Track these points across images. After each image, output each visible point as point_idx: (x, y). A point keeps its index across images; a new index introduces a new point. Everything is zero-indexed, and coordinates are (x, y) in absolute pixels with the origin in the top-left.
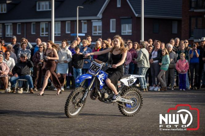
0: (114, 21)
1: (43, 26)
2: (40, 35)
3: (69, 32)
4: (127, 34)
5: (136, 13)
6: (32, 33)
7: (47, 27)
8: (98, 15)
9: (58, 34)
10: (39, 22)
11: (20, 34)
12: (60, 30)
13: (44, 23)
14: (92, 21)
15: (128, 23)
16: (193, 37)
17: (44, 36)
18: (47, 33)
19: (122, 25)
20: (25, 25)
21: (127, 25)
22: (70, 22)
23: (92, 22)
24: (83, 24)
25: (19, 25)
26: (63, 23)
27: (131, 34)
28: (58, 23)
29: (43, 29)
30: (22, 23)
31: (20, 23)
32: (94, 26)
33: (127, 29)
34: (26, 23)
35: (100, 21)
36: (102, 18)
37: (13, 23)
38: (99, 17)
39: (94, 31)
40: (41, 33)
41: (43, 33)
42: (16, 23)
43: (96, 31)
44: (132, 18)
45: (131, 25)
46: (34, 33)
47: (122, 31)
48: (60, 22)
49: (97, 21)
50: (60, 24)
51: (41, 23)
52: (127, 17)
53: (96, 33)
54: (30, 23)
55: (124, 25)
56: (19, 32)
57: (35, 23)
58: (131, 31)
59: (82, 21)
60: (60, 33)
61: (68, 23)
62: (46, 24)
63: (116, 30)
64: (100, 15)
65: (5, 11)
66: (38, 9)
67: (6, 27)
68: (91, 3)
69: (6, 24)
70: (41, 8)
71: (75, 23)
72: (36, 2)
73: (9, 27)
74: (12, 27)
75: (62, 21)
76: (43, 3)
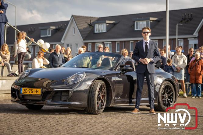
6: (131, 51)
11: (119, 52)
14: (188, 39)
20: (124, 43)
23: (188, 41)
24: (179, 42)
25: (118, 43)
30: (120, 41)
31: (119, 42)
32: (190, 44)
34: (125, 41)
35: (197, 39)
36: (198, 37)
37: (112, 42)
38: (195, 35)
42: (115, 42)
48: (157, 41)
49: (193, 39)
54: (129, 41)
56: (117, 51)
57: (133, 41)
59: (179, 40)
61: (165, 42)
65: (104, 30)
66: (136, 28)
67: (106, 45)
68: (187, 22)
69: (105, 43)
70: (139, 28)
71: (172, 41)
72: (134, 21)
73: (108, 45)
74: (111, 45)
75: (159, 40)
76: (141, 23)
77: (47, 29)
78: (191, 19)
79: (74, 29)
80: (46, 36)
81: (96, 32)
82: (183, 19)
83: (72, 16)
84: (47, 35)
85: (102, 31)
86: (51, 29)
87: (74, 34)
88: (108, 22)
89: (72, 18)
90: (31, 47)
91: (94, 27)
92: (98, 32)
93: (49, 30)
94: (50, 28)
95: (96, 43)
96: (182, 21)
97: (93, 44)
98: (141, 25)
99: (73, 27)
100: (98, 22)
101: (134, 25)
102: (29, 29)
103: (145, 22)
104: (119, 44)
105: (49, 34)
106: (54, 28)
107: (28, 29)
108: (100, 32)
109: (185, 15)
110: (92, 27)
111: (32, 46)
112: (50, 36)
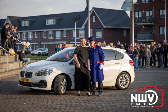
0: (91, 30)
1: (50, 33)
2: (48, 38)
3: (66, 37)
4: (99, 37)
5: (104, 26)
6: (44, 37)
7: (53, 33)
8: (82, 27)
9: (59, 38)
10: (48, 31)
11: (37, 38)
12: (60, 35)
13: (51, 32)
14: (79, 30)
15: (99, 31)
16: (137, 38)
17: (51, 39)
18: (53, 37)
19: (96, 32)
20: (40, 33)
21: (99, 32)
22: (66, 31)
23: (79, 31)
24: (73, 32)
26: (62, 31)
27: (101, 37)
28: (59, 32)
29: (50, 35)
30: (38, 32)
32: (80, 33)
33: (99, 34)
34: (40, 32)
35: (83, 30)
36: (84, 29)
37: (33, 32)
38: (83, 28)
39: (80, 36)
40: (49, 37)
41: (50, 37)
42: (34, 32)
43: (81, 36)
44: (102, 28)
45: (101, 32)
46: (45, 37)
47: (96, 36)
48: (60, 31)
49: (82, 30)
50: (60, 32)
51: (49, 31)
52: (99, 28)
53: (81, 37)
54: (43, 31)
55: (97, 32)
56: (36, 37)
57: (45, 32)
58: (101, 35)
59: (73, 30)
60: (60, 37)
61: (65, 31)
62: (52, 32)
63: (93, 35)
64: (83, 27)
65: (27, 25)
66: (47, 24)
67: (29, 34)
68: (77, 20)
69: (28, 32)
70: (49, 23)
71: (69, 31)
72: (46, 20)
73: (30, 34)
74: (32, 34)
75: (61, 31)
76: (50, 21)
78: (80, 18)
81: (22, 26)
82: (75, 18)
85: (26, 25)
88: (30, 20)
89: (8, 17)
91: (21, 23)
92: (24, 26)
95: (23, 33)
96: (74, 19)
97: (21, 33)
98: (50, 22)
100: (23, 20)
101: (46, 22)
103: (52, 20)
104: (37, 33)
108: (25, 26)
109: (76, 16)
110: (19, 23)
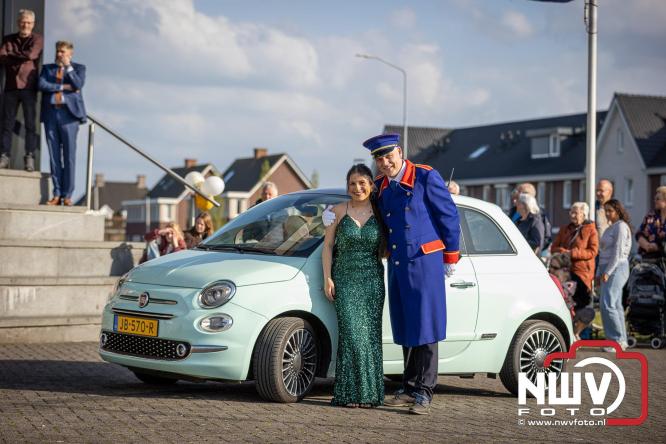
77: (548, 136)
79: (622, 134)
80: (545, 156)
83: (616, 96)
84: (548, 152)
86: (562, 135)
87: (621, 150)
89: (616, 101)
90: (507, 189)
93: (555, 139)
94: (556, 132)
99: (619, 130)
102: (502, 137)
105: (555, 151)
106: (568, 131)
107: (500, 135)
111: (505, 186)
112: (556, 154)
